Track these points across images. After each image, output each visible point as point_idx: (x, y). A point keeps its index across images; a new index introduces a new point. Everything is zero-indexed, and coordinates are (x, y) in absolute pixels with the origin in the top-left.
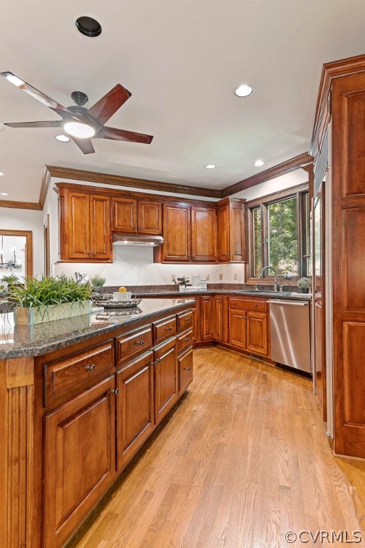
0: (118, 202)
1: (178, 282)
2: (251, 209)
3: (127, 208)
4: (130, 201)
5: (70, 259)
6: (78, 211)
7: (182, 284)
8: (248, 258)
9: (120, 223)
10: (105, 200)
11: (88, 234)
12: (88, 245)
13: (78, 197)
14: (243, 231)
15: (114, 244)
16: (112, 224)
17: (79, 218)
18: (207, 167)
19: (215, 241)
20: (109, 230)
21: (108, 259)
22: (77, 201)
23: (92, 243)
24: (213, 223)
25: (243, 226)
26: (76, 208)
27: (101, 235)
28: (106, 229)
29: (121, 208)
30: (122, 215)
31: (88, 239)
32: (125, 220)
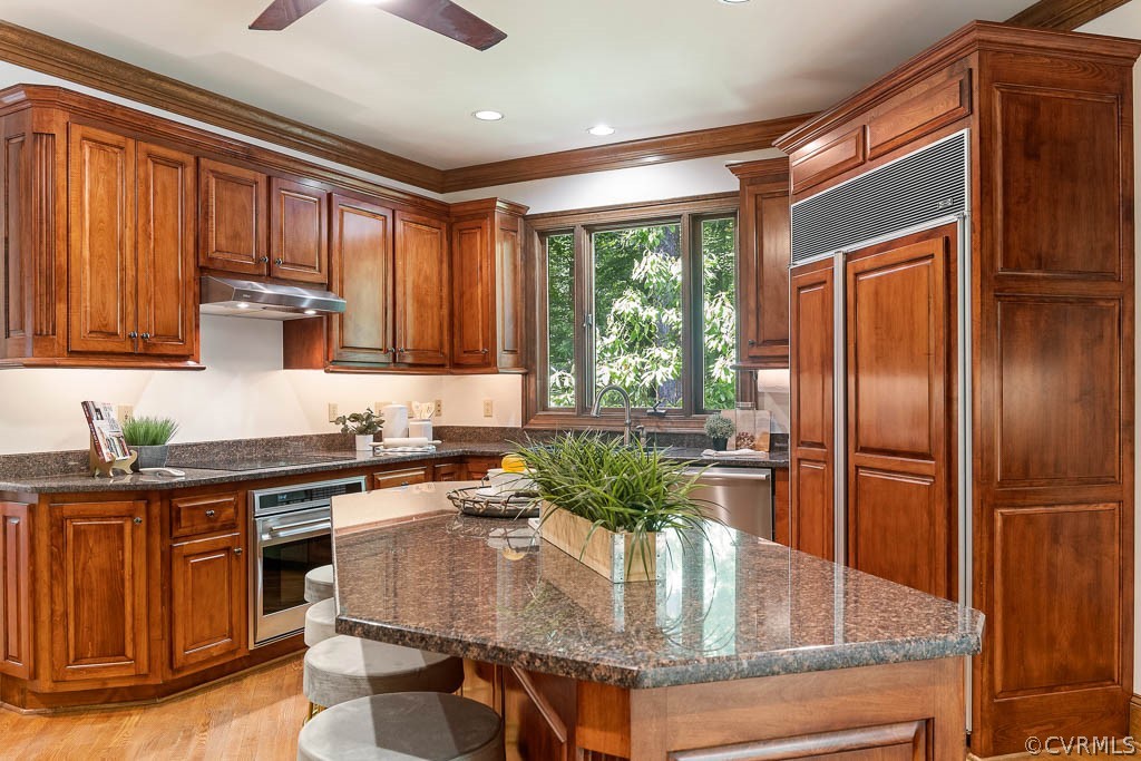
0: (218, 176)
1: (352, 426)
2: (543, 234)
3: (242, 196)
4: (248, 174)
5: (72, 353)
6: (101, 191)
7: (363, 431)
8: (534, 362)
9: (223, 242)
10: (182, 164)
11: (130, 272)
12: (130, 308)
13: (101, 144)
14: (519, 291)
15: (203, 307)
16: (200, 243)
17: (104, 215)
18: (479, 115)
19: (445, 311)
20: (191, 261)
21: (184, 358)
22: (100, 158)
23: (141, 303)
24: (441, 262)
25: (520, 276)
26: (95, 181)
27: (170, 275)
28: (184, 260)
29: (226, 195)
30: (228, 214)
31: (129, 287)
32: (236, 236)
